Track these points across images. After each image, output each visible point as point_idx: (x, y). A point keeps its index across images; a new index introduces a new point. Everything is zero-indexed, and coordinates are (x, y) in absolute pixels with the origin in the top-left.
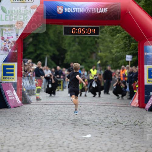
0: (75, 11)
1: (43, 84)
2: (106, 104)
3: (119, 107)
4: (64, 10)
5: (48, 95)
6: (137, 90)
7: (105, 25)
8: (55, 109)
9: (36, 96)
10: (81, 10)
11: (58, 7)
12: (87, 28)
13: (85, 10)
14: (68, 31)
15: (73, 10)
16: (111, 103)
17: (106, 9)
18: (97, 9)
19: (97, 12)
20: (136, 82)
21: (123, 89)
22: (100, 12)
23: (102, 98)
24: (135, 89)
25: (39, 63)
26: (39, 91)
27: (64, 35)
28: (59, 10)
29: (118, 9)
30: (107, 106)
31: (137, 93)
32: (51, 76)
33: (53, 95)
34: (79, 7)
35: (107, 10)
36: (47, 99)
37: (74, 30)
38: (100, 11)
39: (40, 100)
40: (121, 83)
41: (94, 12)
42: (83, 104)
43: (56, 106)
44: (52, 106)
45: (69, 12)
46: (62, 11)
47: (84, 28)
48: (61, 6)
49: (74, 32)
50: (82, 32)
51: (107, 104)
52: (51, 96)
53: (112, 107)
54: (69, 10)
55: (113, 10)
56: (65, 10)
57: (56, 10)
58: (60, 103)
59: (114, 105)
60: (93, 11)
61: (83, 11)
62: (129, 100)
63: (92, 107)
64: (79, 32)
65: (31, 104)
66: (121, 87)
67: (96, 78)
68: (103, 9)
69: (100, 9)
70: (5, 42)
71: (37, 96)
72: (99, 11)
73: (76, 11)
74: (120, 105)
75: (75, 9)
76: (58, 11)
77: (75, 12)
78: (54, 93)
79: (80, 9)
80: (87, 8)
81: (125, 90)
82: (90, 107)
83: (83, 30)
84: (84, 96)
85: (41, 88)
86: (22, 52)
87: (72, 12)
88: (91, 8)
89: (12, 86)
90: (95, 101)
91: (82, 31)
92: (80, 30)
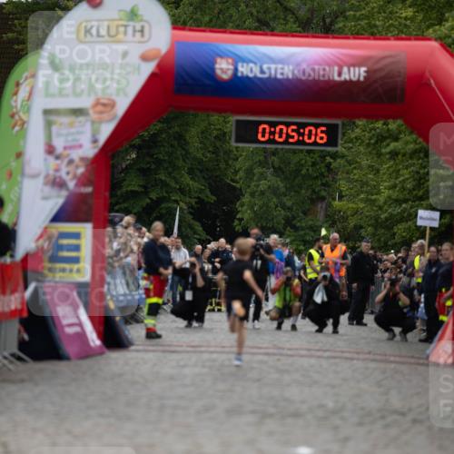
0: (270, 74)
1: (167, 288)
2: (356, 356)
3: (393, 366)
4: (236, 69)
5: (182, 323)
6: (447, 315)
7: (359, 117)
8: (204, 366)
9: (146, 325)
10: (287, 72)
11: (219, 60)
12: (304, 125)
13: (299, 71)
14: (247, 132)
15: (262, 72)
16: (369, 353)
17: (363, 69)
18: (336, 68)
19: (336, 78)
20: (447, 291)
21: (405, 310)
22: (342, 78)
23: (345, 338)
24: (444, 310)
25: (158, 225)
26: (154, 310)
27: (234, 144)
28: (221, 69)
29: (399, 72)
30: (358, 359)
31: (448, 323)
32: (193, 265)
33: (195, 324)
34: (281, 61)
35: (365, 72)
36: (179, 336)
37: (264, 129)
38: (345, 76)
39: (159, 337)
40: (399, 293)
41: (326, 78)
42: (285, 352)
43: (206, 356)
44: (194, 358)
45: (251, 75)
46: (230, 73)
47: (293, 124)
48: (228, 57)
49: (263, 136)
50: (288, 136)
51: (358, 353)
52: (189, 325)
53: (373, 365)
54: (251, 71)
55: (383, 74)
56: (240, 69)
57: (213, 70)
58: (218, 349)
59: (378, 357)
60: (324, 76)
61: (293, 73)
62: (425, 345)
63: (313, 361)
64: (280, 137)
65: (132, 348)
66: (400, 303)
67: (325, 277)
68: (352, 69)
69: (345, 69)
70: (58, 162)
71: (150, 326)
72: (340, 74)
73: (273, 72)
74: (397, 359)
75: (269, 69)
76: (218, 72)
77: (270, 78)
78: (201, 319)
79: (282, 69)
80: (304, 66)
81: (410, 314)
82: (305, 362)
83: (293, 131)
84: (289, 328)
85: (160, 301)
86: (107, 194)
87: (259, 75)
88: (316, 67)
89: (75, 294)
90: (320, 344)
91: (287, 134)
92: (281, 130)
